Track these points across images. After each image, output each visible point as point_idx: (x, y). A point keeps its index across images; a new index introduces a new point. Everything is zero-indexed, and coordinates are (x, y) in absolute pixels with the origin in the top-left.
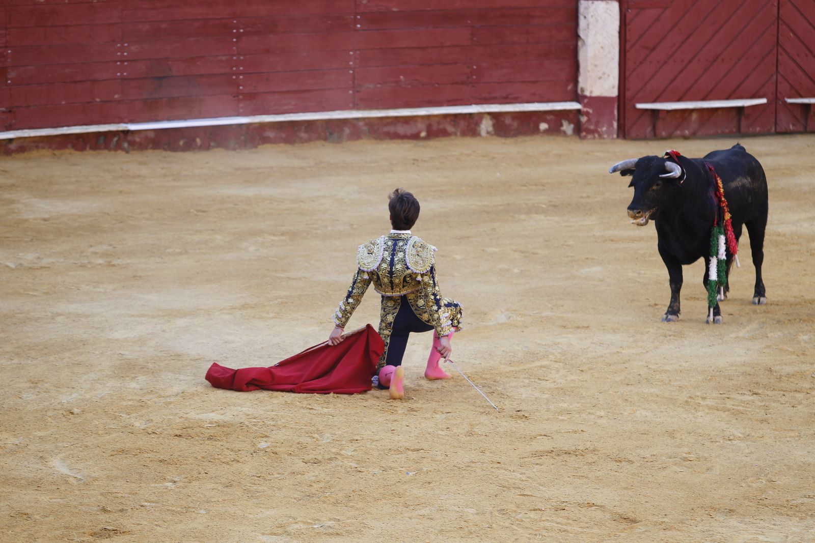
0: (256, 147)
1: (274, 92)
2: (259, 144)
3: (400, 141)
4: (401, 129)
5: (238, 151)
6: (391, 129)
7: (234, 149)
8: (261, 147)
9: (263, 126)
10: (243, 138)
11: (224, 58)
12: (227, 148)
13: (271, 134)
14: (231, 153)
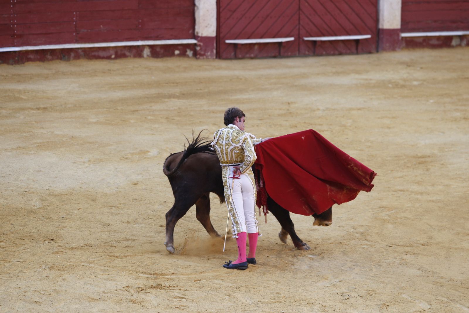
0: (24, 63)
1: (33, 34)
2: (25, 62)
3: (101, 60)
4: (101, 54)
5: (14, 65)
6: (96, 54)
7: (12, 64)
8: (26, 64)
9: (27, 52)
10: (17, 58)
11: (6, 16)
12: (8, 63)
13: (32, 56)
14: (11, 66)
